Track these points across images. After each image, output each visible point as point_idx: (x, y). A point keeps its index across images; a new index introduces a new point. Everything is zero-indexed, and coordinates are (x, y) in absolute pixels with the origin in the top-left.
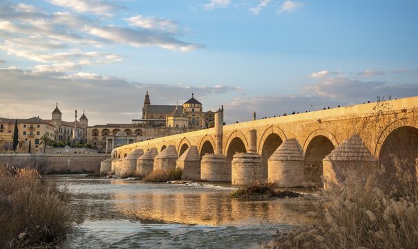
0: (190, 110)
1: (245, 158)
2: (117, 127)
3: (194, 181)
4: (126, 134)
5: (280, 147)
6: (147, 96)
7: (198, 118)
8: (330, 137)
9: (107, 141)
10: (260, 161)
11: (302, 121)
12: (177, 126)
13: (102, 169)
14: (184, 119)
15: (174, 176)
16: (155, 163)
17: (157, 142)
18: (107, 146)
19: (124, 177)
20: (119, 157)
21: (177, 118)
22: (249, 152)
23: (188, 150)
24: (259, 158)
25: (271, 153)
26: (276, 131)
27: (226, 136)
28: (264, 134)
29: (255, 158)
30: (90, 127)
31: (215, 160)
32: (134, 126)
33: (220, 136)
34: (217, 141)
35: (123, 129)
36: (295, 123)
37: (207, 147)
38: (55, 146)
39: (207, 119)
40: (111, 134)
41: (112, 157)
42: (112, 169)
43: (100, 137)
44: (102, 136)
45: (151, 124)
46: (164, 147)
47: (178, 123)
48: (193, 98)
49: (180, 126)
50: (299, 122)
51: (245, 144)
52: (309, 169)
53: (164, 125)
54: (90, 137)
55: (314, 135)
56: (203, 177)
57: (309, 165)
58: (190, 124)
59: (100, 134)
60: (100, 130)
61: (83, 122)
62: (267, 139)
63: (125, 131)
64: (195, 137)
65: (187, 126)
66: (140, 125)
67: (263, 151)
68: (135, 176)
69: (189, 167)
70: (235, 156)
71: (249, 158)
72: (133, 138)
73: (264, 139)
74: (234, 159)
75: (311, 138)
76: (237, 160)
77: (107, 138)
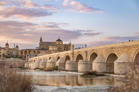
0: (58, 44)
1: (83, 62)
2: (30, 50)
3: (63, 70)
4: (34, 53)
5: (97, 58)
6: (41, 38)
7: (61, 47)
8: (116, 54)
9: (27, 56)
10: (89, 63)
11: (105, 48)
12: (53, 50)
13: (25, 66)
14: (56, 47)
15: (55, 69)
16: (47, 64)
17: (47, 56)
18: (27, 57)
19: (35, 69)
20: (32, 62)
21: (53, 47)
22: (85, 60)
23: (60, 59)
24: (89, 62)
25: (93, 60)
26: (95, 52)
27: (75, 53)
28: (90, 53)
29: (87, 62)
30: (20, 50)
31: (71, 63)
32: (37, 50)
33: (73, 54)
34: (72, 56)
35: (32, 51)
36: (103, 49)
37: (68, 58)
38: (7, 57)
39: (64, 47)
40: (28, 53)
41: (29, 61)
42: (29, 66)
43: (24, 54)
44: (25, 53)
45: (43, 49)
46: (50, 58)
47: (53, 48)
48: (59, 39)
49: (54, 50)
50: (104, 48)
51: (83, 57)
52: (108, 66)
53: (48, 49)
54: (20, 54)
55: (110, 53)
56: (66, 69)
57: (108, 64)
58: (58, 49)
59: (24, 53)
60: (24, 51)
61: (17, 48)
62: (91, 55)
63: (33, 51)
64: (63, 54)
65: (57, 50)
66: (39, 49)
67: (90, 59)
68: (39, 69)
69: (61, 65)
70: (79, 61)
71: (85, 62)
72: (36, 54)
73: (90, 54)
74: (79, 62)
75: (109, 54)
76: (80, 62)
77: (27, 54)
